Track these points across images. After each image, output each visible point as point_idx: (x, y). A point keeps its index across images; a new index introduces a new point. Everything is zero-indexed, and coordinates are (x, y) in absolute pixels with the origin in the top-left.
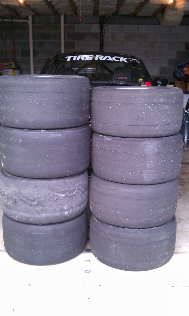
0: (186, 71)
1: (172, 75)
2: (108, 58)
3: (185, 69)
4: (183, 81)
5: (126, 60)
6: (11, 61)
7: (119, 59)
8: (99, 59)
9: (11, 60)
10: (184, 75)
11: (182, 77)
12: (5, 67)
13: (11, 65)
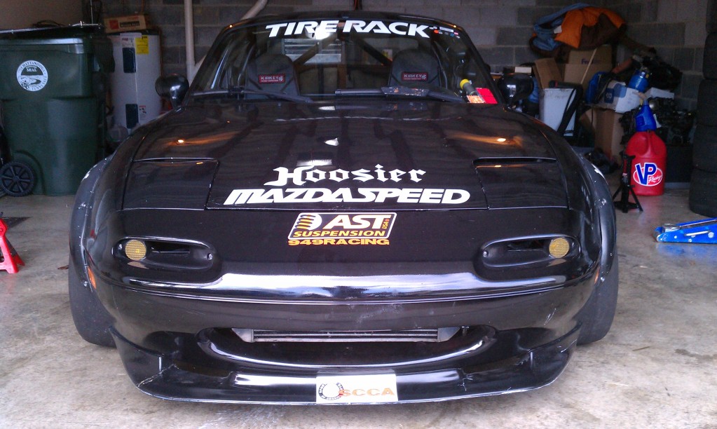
0: (560, 34)
1: (525, 46)
2: (377, 27)
3: (558, 30)
4: (553, 59)
5: (425, 31)
6: (138, 14)
7: (407, 29)
8: (353, 29)
9: (136, 12)
10: (555, 45)
11: (551, 49)
12: (120, 29)
13: (137, 23)
